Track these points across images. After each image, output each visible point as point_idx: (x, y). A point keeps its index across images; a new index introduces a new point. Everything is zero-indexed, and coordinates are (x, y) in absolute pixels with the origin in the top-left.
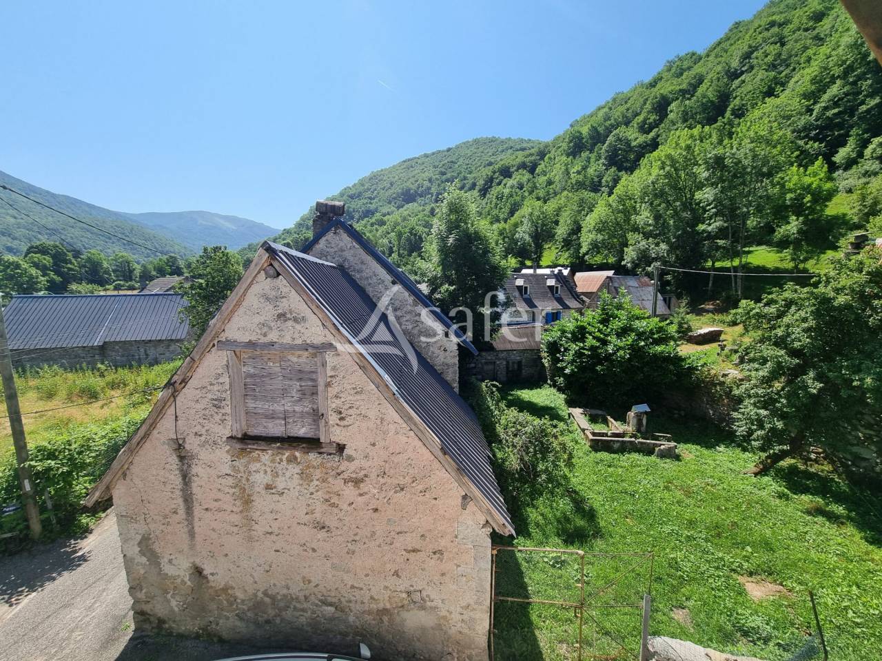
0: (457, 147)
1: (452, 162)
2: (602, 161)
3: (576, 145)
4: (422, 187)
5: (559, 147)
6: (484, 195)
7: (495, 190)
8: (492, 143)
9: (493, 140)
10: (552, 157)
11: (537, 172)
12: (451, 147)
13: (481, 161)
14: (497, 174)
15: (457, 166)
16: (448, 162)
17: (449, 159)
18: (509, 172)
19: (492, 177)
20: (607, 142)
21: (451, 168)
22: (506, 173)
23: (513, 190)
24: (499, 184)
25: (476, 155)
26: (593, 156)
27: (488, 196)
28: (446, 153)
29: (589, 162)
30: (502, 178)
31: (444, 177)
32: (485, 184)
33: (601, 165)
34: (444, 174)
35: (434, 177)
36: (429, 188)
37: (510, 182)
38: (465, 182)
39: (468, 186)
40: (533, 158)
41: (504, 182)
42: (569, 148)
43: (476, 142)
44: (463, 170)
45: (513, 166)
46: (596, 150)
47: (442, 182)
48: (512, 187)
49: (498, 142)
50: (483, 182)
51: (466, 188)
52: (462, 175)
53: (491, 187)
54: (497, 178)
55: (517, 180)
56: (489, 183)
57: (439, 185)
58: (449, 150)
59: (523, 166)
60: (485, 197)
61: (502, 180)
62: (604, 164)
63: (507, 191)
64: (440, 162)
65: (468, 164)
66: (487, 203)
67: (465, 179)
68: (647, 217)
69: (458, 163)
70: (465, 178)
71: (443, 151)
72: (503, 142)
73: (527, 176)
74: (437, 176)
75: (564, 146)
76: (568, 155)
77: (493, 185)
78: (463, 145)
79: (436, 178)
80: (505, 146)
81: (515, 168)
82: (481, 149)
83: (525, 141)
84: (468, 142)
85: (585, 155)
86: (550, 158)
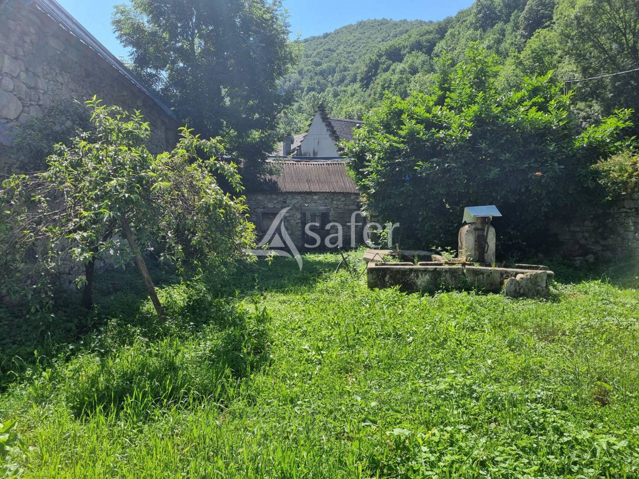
0: (337, 32)
1: (329, 50)
2: (521, 31)
3: (486, 17)
4: (290, 81)
5: (465, 21)
6: (366, 86)
7: (381, 78)
8: (382, 27)
9: (383, 23)
10: (457, 33)
11: (435, 52)
12: (329, 32)
13: (367, 48)
14: (384, 58)
15: (335, 55)
16: (324, 50)
17: (325, 47)
18: (400, 55)
19: (377, 61)
20: (527, 8)
21: (327, 57)
22: (395, 55)
23: (404, 76)
24: (386, 70)
25: (361, 41)
26: (509, 27)
27: (372, 85)
28: (322, 40)
29: (504, 35)
30: (391, 62)
31: (318, 68)
32: (368, 72)
33: (519, 37)
34: (318, 64)
35: (306, 69)
36: (299, 82)
37: (400, 66)
38: (345, 73)
39: (349, 78)
40: (431, 36)
41: (392, 67)
42: (477, 20)
43: (361, 24)
44: (342, 59)
45: (404, 47)
46: (512, 18)
47: (316, 74)
48: (402, 72)
49: (390, 24)
50: (366, 69)
51: (346, 82)
52: (341, 66)
53: (376, 74)
54: (383, 63)
55: (410, 62)
56: (374, 69)
57: (311, 78)
58: (326, 36)
59: (417, 46)
60: (368, 88)
61: (390, 65)
62: (522, 36)
63: (395, 78)
64: (315, 50)
65: (350, 53)
66: (370, 95)
67: (345, 71)
68: (573, 71)
69: (338, 51)
70: (345, 69)
71: (319, 38)
72: (396, 25)
73: (423, 57)
74: (310, 67)
75: (471, 19)
76: (476, 29)
77: (379, 71)
78: (344, 30)
79: (308, 70)
80: (398, 30)
81: (407, 50)
82: (367, 34)
83: (425, 23)
84: (351, 26)
85: (498, 26)
86: (453, 35)
